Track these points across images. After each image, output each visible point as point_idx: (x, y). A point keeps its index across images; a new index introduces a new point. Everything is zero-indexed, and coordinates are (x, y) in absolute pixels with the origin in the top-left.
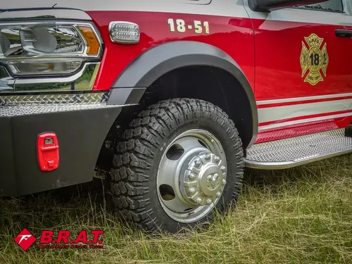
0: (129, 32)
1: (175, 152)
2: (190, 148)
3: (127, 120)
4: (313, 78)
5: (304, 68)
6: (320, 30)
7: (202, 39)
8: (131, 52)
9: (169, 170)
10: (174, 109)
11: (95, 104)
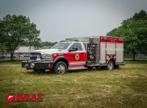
0: (55, 55)
1: (59, 67)
2: (61, 66)
3: (55, 63)
4: (77, 59)
5: (76, 58)
6: (78, 53)
7: (62, 55)
8: (55, 57)
9: (59, 68)
10: (59, 63)
11: (52, 62)
